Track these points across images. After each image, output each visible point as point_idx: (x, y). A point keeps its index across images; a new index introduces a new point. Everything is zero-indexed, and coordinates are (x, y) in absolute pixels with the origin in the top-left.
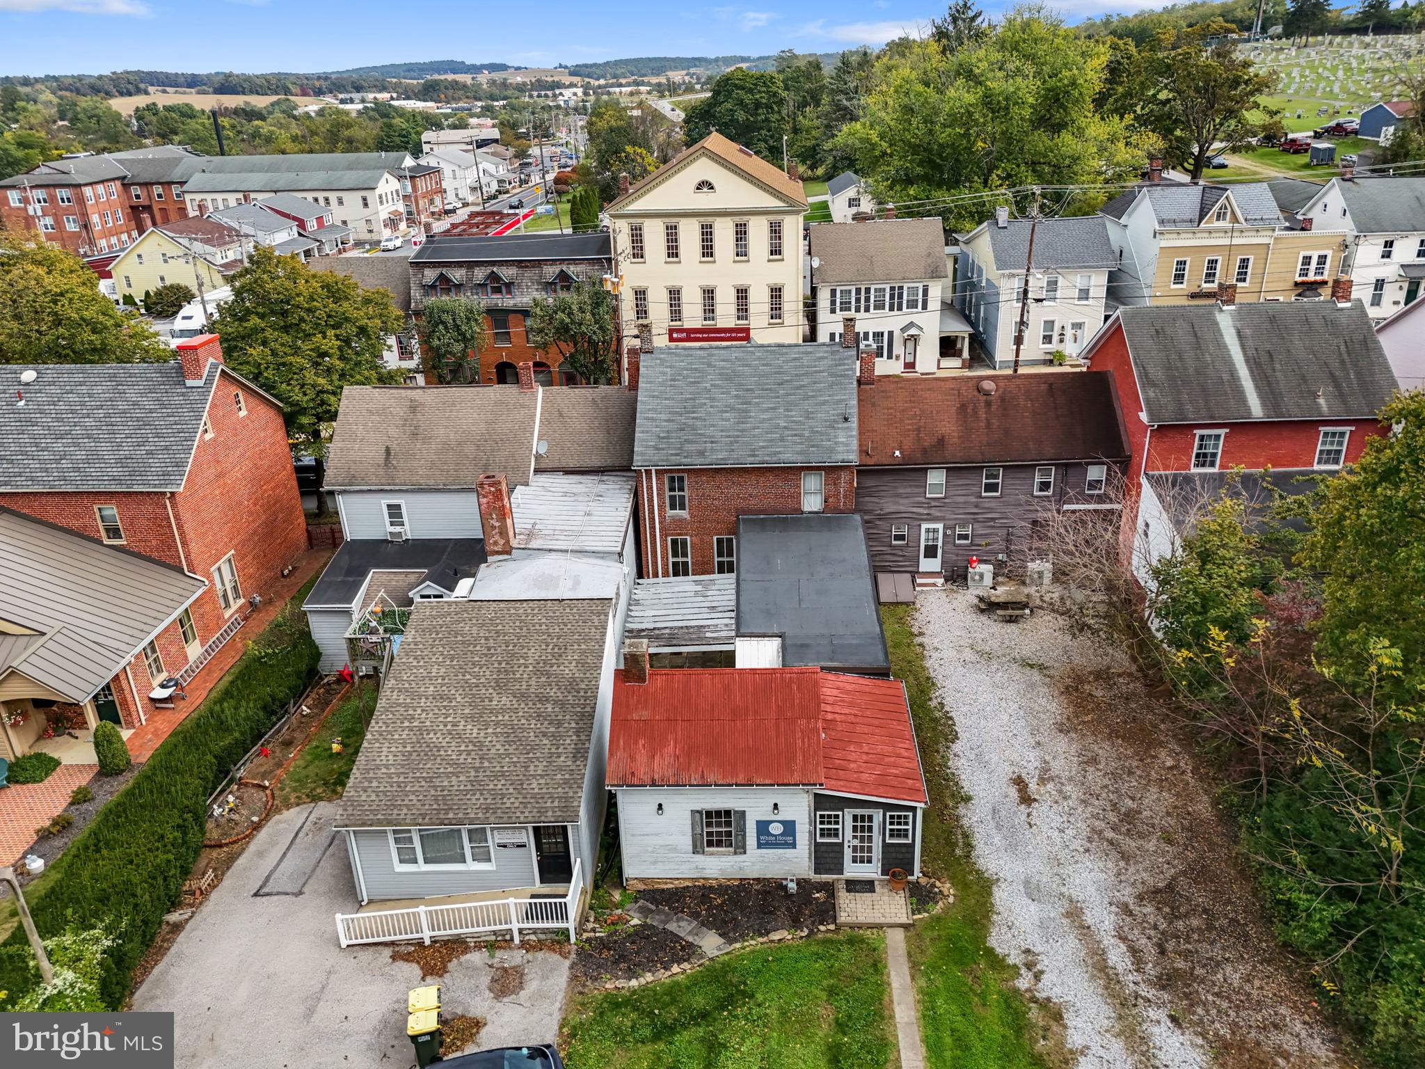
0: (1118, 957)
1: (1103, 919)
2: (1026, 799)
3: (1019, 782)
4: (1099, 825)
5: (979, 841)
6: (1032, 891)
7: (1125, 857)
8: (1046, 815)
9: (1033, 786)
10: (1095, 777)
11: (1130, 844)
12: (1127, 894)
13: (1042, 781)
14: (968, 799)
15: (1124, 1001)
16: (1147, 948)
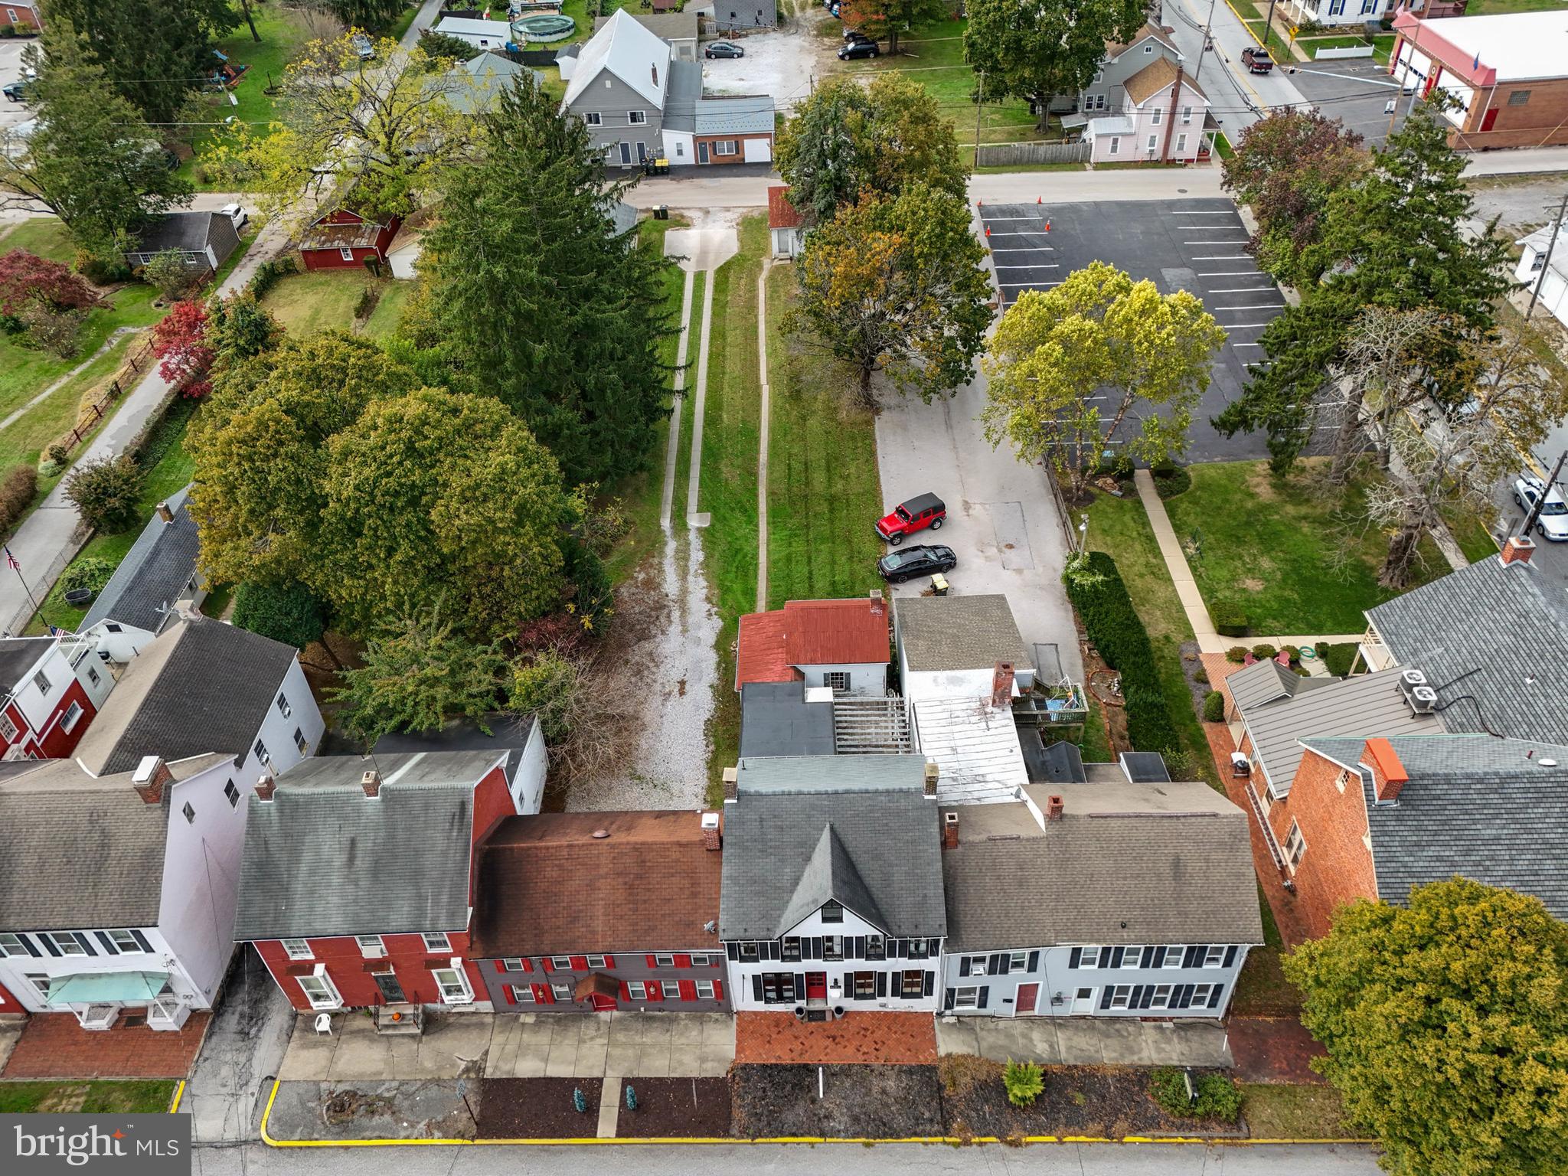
0: (676, 615)
1: (675, 629)
2: (682, 683)
3: (682, 693)
4: (654, 669)
5: (714, 666)
6: (698, 642)
7: (651, 654)
8: (676, 675)
9: (676, 690)
10: (642, 694)
11: (645, 660)
12: (660, 637)
13: (669, 694)
14: (711, 686)
15: (682, 601)
16: (662, 619)
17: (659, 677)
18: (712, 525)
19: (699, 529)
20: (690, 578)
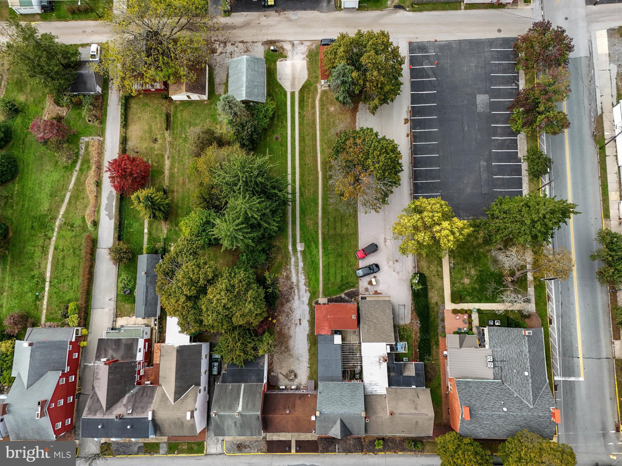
0: (296, 291)
1: (296, 297)
2: (300, 320)
3: (300, 324)
4: (292, 314)
5: (308, 312)
6: (303, 302)
7: (290, 308)
8: (298, 317)
10: (289, 324)
11: (289, 311)
12: (292, 301)
13: (297, 324)
14: (308, 321)
15: (298, 286)
16: (293, 293)
17: (293, 317)
18: (305, 249)
19: (301, 251)
20: (300, 275)
